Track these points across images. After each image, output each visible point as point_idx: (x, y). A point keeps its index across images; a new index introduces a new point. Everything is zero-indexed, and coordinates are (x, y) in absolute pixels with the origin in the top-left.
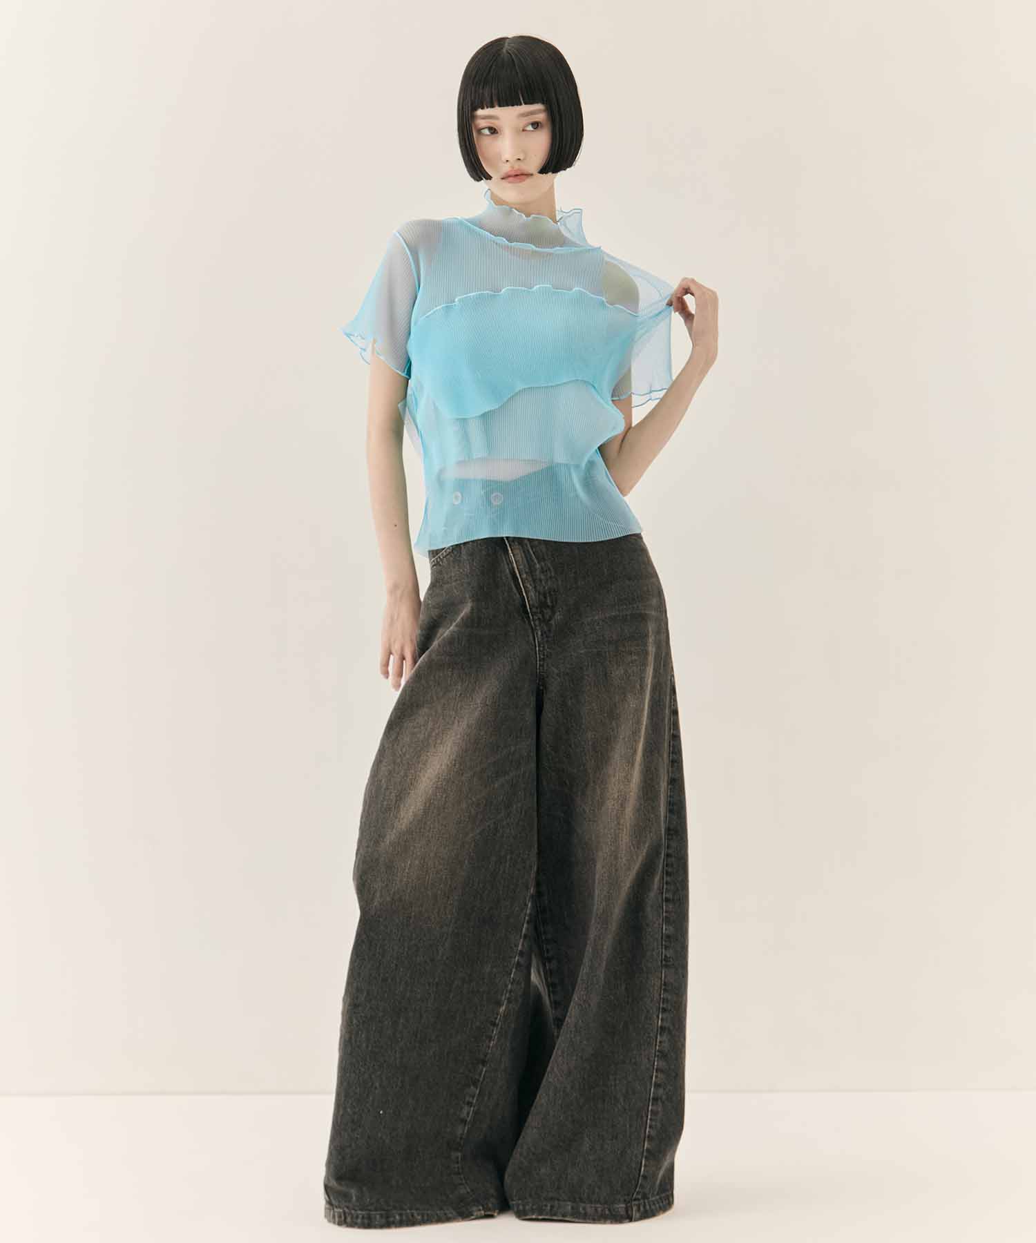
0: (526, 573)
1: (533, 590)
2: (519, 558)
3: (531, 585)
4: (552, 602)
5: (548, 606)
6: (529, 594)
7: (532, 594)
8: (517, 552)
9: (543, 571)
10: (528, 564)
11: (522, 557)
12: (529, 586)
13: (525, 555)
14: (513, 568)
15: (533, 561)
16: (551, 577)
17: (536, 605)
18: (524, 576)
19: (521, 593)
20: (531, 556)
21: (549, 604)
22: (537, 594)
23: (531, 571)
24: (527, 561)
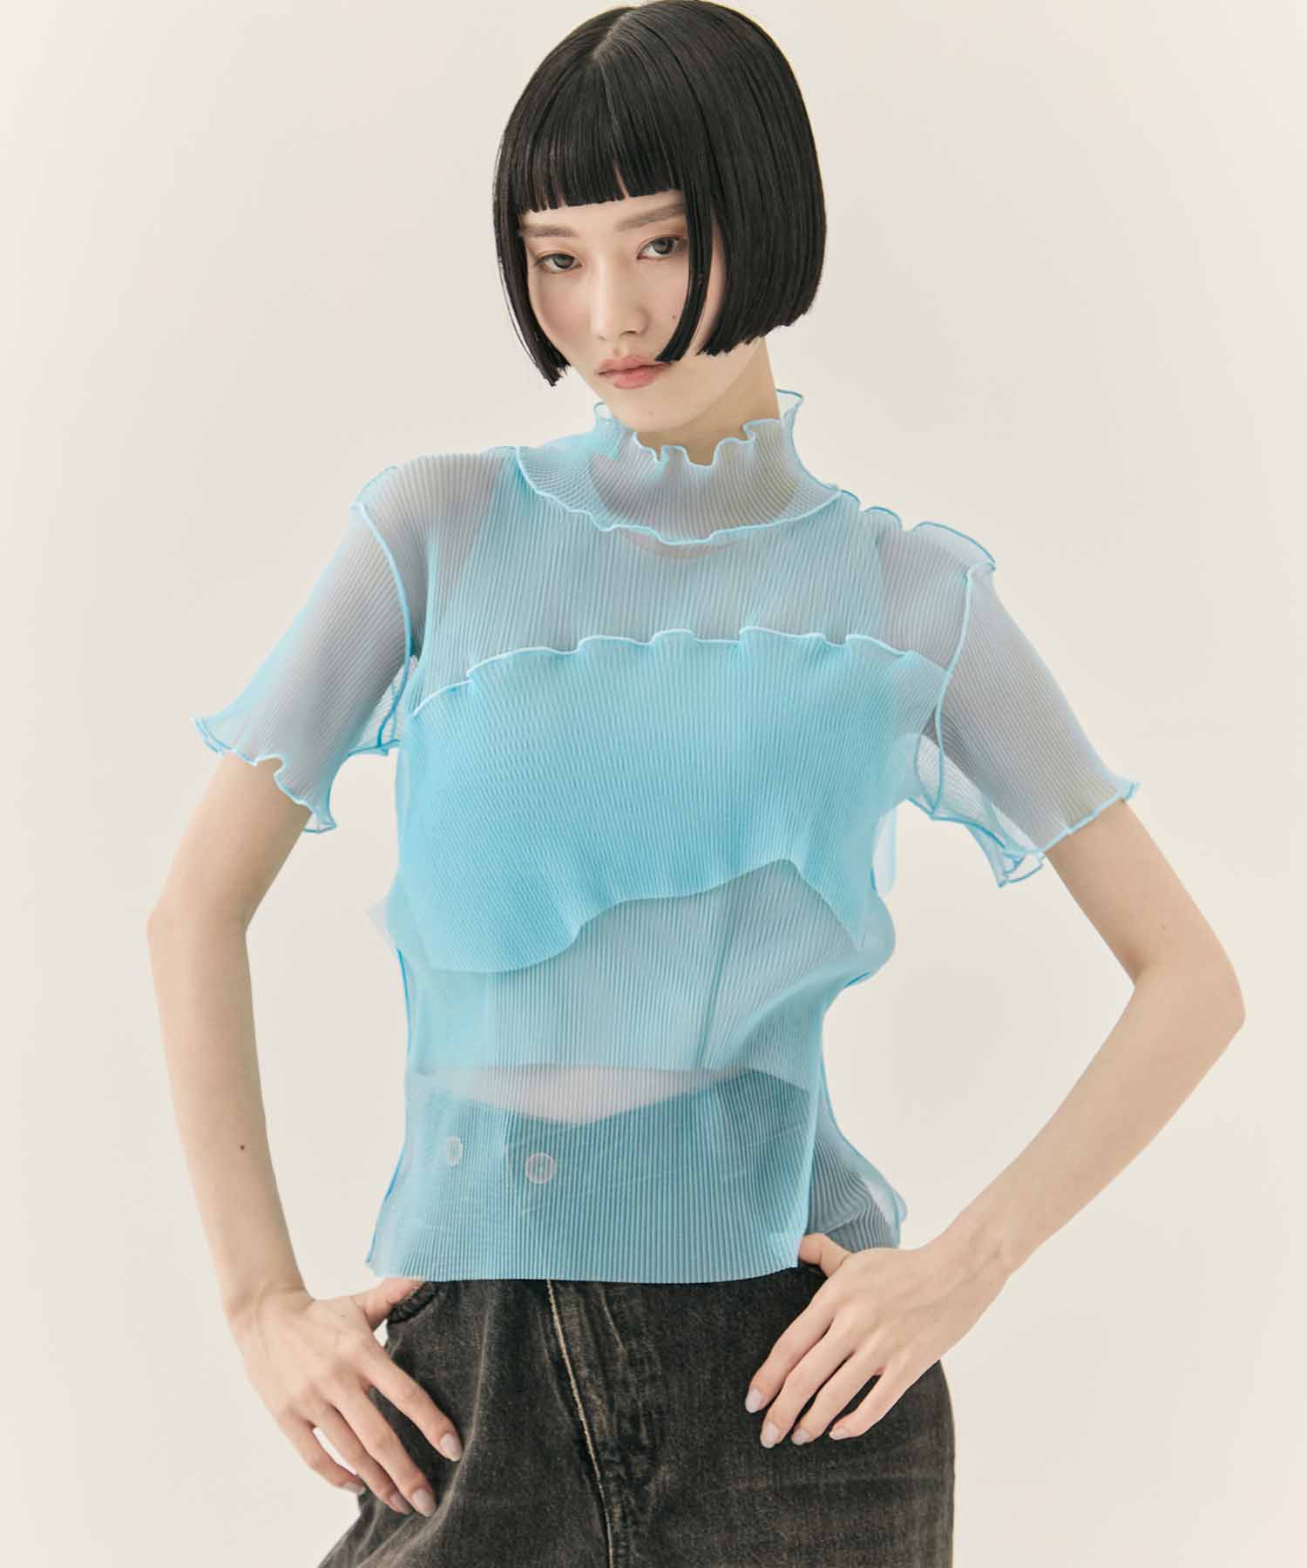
0: (589, 1366)
1: (605, 1407)
2: (574, 1326)
3: (600, 1396)
4: (651, 1437)
5: (642, 1449)
6: (595, 1418)
7: (601, 1418)
8: (571, 1310)
9: (632, 1362)
10: (597, 1342)
11: (580, 1324)
12: (594, 1397)
13: (592, 1322)
14: (559, 1350)
15: (608, 1335)
16: (653, 1378)
17: (612, 1444)
18: (584, 1373)
19: (572, 1411)
20: (604, 1320)
21: (646, 1442)
22: (615, 1420)
23: (603, 1362)
24: (596, 1335)
